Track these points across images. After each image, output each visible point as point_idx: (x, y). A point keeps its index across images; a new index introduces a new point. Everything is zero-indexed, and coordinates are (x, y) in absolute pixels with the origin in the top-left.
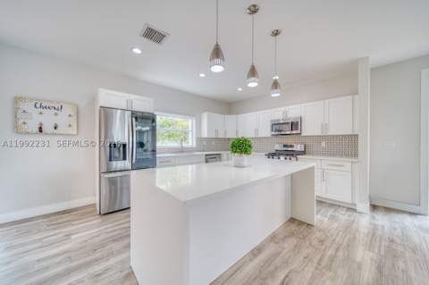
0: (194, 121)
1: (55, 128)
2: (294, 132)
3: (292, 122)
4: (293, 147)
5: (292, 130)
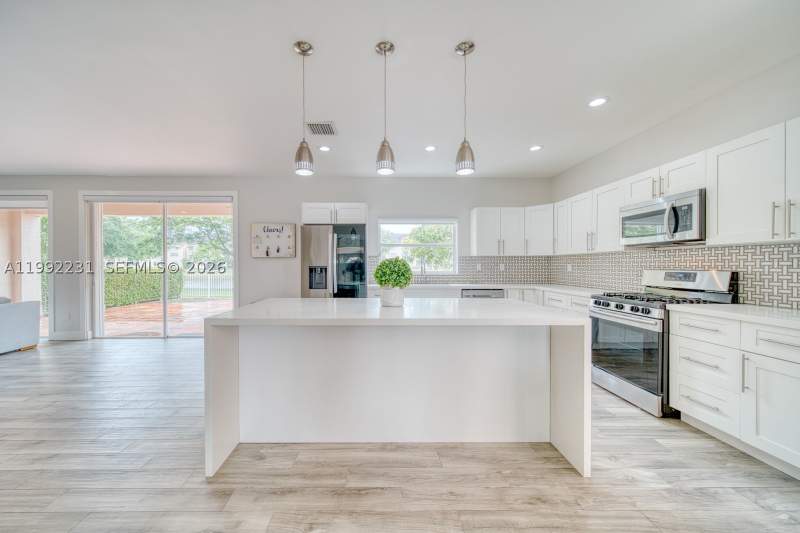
0: (456, 225)
1: (278, 251)
2: (678, 236)
3: (674, 209)
4: (694, 280)
5: (675, 231)
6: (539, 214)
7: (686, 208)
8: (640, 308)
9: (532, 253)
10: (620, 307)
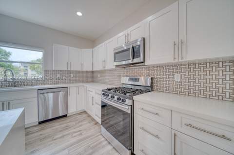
3: (133, 48)
4: (138, 81)
5: (133, 58)
6: (87, 52)
7: (137, 47)
8: (122, 98)
9: (84, 70)
10: (113, 97)
